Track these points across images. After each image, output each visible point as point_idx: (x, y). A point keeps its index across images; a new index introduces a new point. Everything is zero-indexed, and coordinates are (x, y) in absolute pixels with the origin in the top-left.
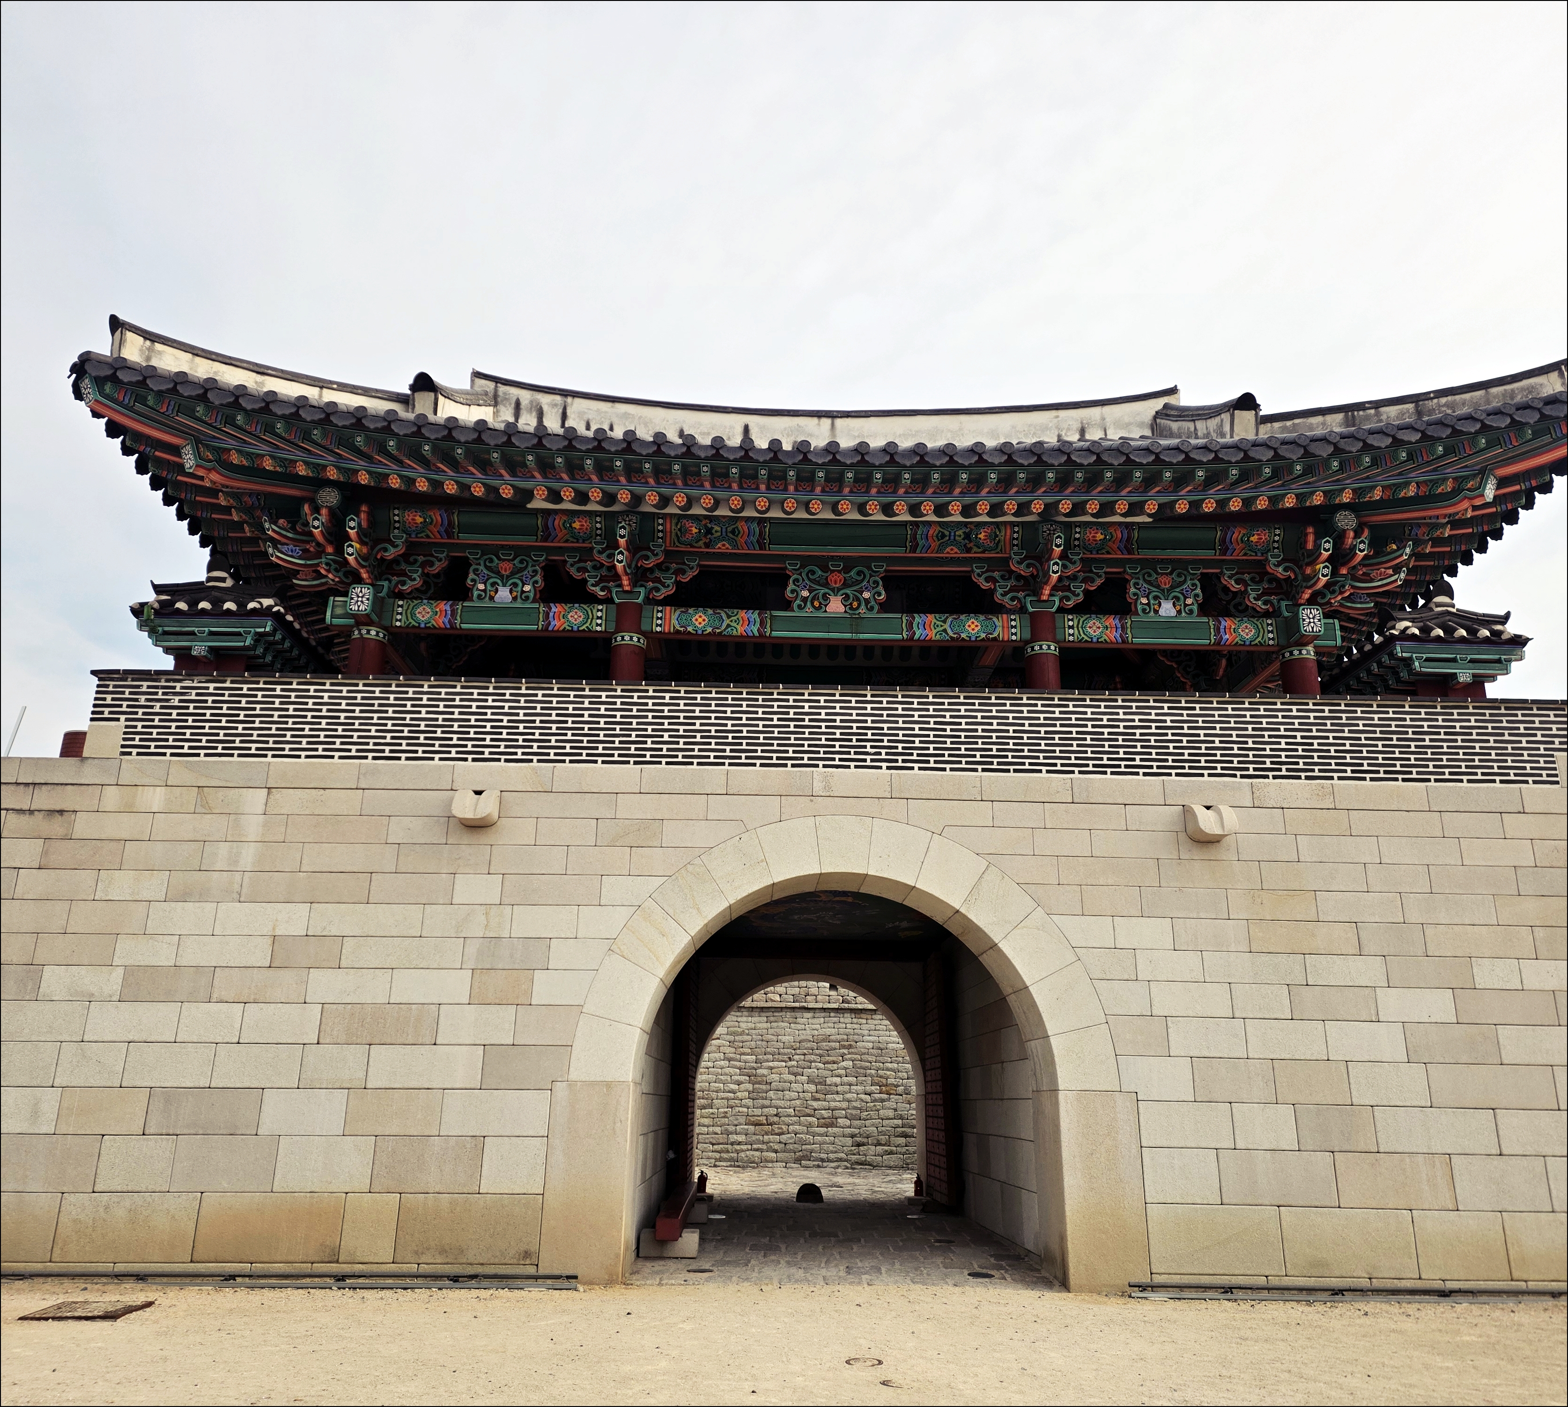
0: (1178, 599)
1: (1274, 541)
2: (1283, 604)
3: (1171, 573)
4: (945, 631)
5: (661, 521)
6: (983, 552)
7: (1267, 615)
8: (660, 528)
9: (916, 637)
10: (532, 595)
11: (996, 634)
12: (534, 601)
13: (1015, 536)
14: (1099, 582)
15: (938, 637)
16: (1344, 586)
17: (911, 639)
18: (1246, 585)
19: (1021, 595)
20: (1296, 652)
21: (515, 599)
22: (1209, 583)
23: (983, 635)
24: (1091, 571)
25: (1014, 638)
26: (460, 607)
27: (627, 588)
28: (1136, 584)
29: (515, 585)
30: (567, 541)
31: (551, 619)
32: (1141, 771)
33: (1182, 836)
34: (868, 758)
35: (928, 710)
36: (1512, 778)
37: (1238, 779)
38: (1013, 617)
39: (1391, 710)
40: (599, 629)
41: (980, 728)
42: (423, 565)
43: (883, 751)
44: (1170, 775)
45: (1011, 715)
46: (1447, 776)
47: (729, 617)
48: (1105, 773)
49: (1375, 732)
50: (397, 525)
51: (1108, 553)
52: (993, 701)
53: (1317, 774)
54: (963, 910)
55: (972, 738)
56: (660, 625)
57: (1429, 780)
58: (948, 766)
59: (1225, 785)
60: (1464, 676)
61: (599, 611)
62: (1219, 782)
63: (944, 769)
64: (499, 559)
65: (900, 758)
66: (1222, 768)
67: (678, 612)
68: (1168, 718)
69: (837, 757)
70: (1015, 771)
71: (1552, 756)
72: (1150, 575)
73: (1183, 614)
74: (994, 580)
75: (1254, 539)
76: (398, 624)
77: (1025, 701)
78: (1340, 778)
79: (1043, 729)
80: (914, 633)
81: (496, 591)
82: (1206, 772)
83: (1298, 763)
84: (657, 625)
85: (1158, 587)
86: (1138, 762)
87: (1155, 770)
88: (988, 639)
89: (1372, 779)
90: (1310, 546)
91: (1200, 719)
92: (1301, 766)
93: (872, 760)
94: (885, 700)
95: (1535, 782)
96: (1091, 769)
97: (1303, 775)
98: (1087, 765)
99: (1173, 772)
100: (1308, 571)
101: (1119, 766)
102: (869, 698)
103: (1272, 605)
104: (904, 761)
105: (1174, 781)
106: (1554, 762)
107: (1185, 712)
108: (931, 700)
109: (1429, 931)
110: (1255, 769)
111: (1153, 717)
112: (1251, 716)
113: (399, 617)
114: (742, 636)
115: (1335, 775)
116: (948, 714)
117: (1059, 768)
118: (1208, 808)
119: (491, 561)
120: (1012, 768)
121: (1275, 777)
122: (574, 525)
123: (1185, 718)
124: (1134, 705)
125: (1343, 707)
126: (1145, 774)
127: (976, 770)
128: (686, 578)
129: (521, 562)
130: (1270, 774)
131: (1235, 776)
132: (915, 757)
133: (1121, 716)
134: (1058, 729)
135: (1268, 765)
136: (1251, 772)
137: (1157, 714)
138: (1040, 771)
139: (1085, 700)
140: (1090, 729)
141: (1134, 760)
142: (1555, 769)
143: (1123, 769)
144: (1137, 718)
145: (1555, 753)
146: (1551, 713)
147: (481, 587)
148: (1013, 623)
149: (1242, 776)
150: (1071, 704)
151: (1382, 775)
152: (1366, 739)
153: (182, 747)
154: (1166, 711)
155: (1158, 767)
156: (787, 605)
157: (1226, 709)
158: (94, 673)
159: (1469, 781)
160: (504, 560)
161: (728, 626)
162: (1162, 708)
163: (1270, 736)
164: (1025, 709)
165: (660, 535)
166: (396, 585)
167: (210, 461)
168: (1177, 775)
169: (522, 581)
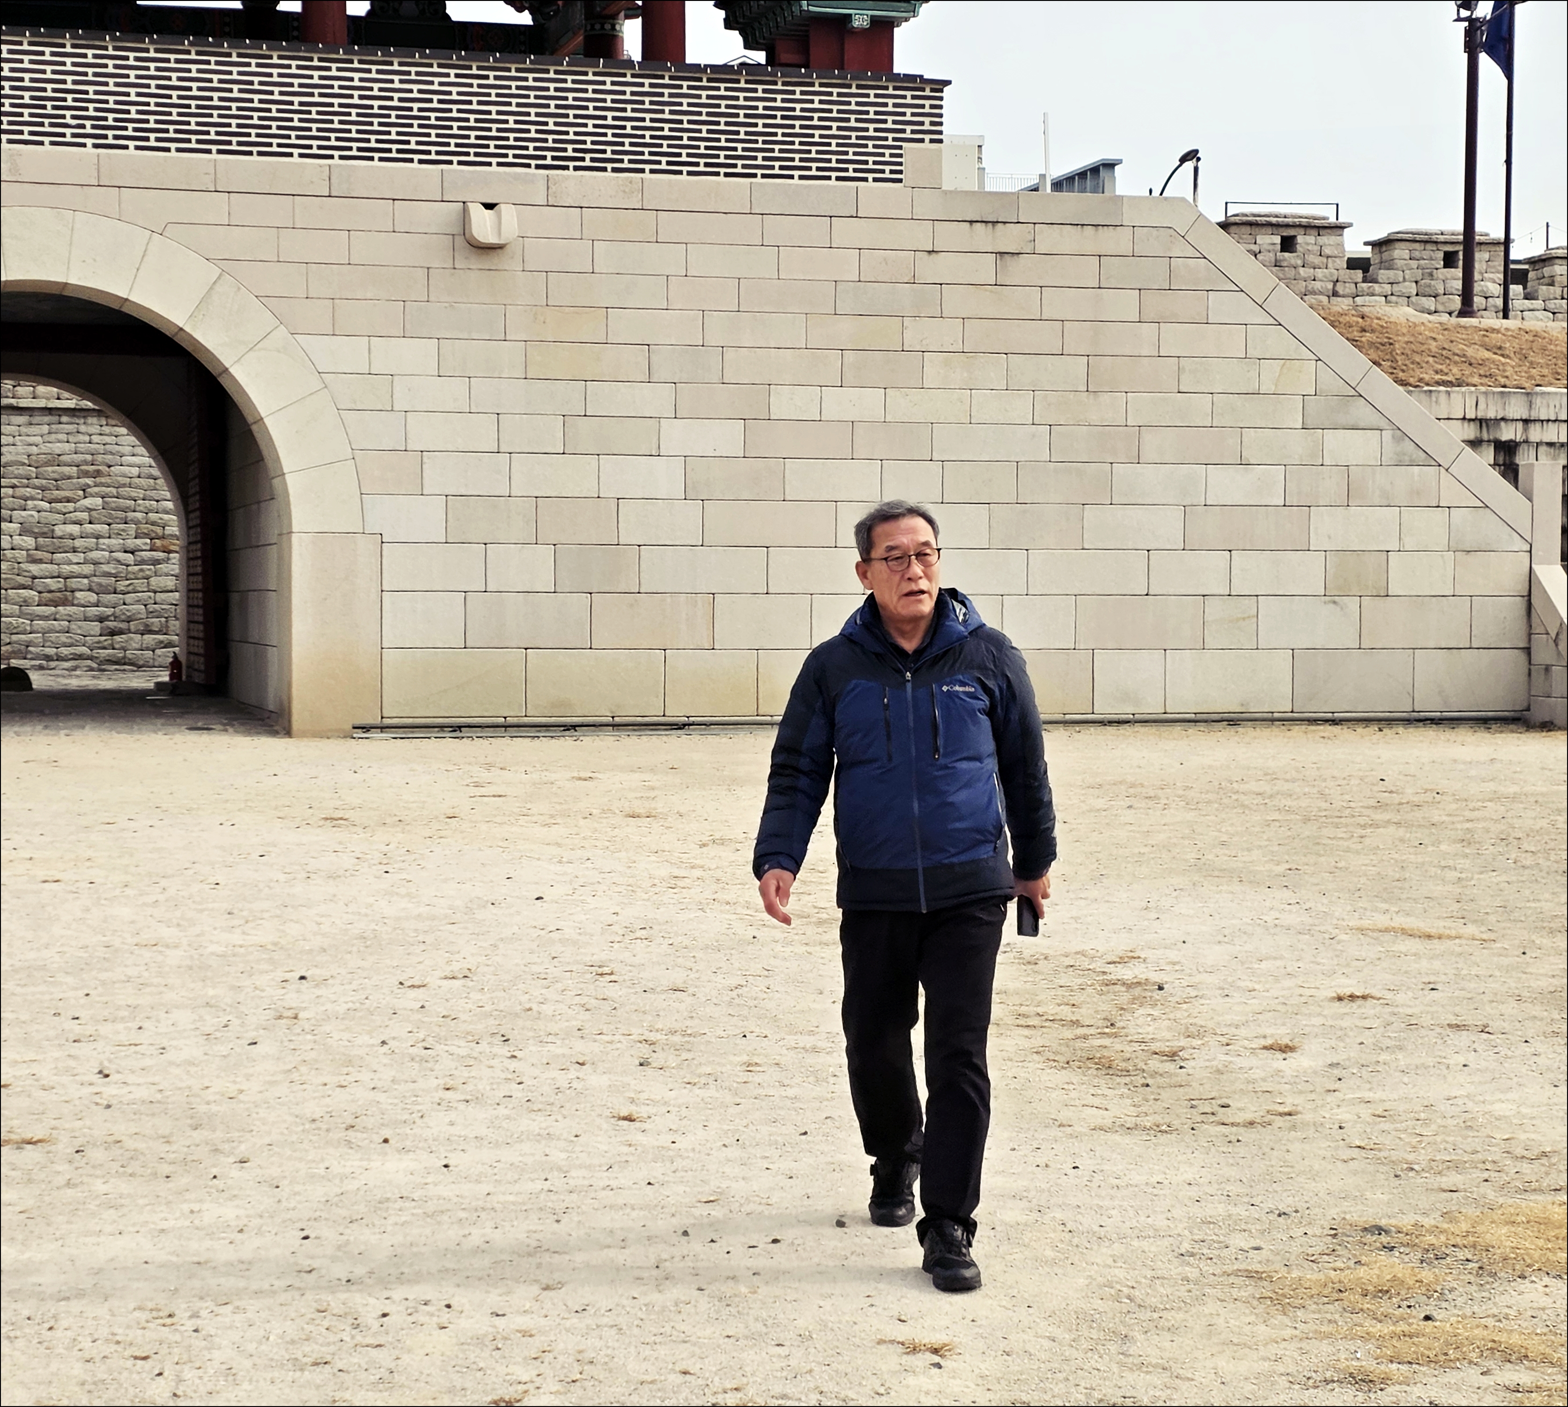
32: (416, 157)
33: (459, 240)
34: (68, 131)
35: (148, 69)
36: (851, 174)
37: (532, 170)
39: (722, 86)
41: (216, 95)
43: (88, 123)
44: (450, 162)
45: (256, 79)
46: (777, 171)
48: (371, 159)
49: (700, 114)
52: (235, 59)
53: (626, 165)
54: (187, 329)
55: (205, 110)
57: (754, 176)
58: (173, 146)
59: (517, 177)
60: (861, 19)
62: (509, 174)
63: (168, 150)
65: (110, 133)
66: (515, 156)
68: (454, 90)
69: (26, 129)
70: (260, 154)
71: (900, 148)
77: (275, 61)
78: (652, 171)
79: (296, 100)
82: (494, 160)
83: (604, 152)
86: (413, 146)
87: (433, 157)
89: (689, 173)
91: (493, 92)
92: (609, 155)
93: (74, 135)
94: (90, 52)
95: (875, 180)
96: (354, 153)
97: (609, 166)
98: (350, 149)
99: (455, 159)
101: (389, 151)
102: (69, 49)
104: (116, 137)
105: (455, 171)
106: (901, 156)
107: (475, 82)
108: (152, 54)
109: (730, 354)
110: (554, 158)
111: (436, 87)
112: (556, 90)
115: (648, 167)
116: (174, 75)
117: (315, 151)
118: (489, 206)
120: (255, 149)
121: (576, 168)
123: (475, 89)
124: (413, 70)
125: (667, 81)
126: (421, 162)
127: (209, 151)
130: (571, 164)
131: (528, 166)
132: (130, 133)
133: (397, 85)
134: (317, 99)
135: (570, 153)
136: (549, 162)
137: (441, 84)
138: (291, 155)
139: (352, 62)
140: (356, 101)
141: (408, 142)
142: (901, 164)
143: (394, 155)
144: (415, 87)
145: (904, 144)
146: (909, 94)
149: (538, 167)
150: (334, 66)
151: (701, 168)
152: (689, 122)
154: (453, 79)
155: (438, 153)
157: (526, 79)
159: (801, 177)
162: (448, 75)
163: (576, 116)
164: (275, 71)
168: (460, 163)
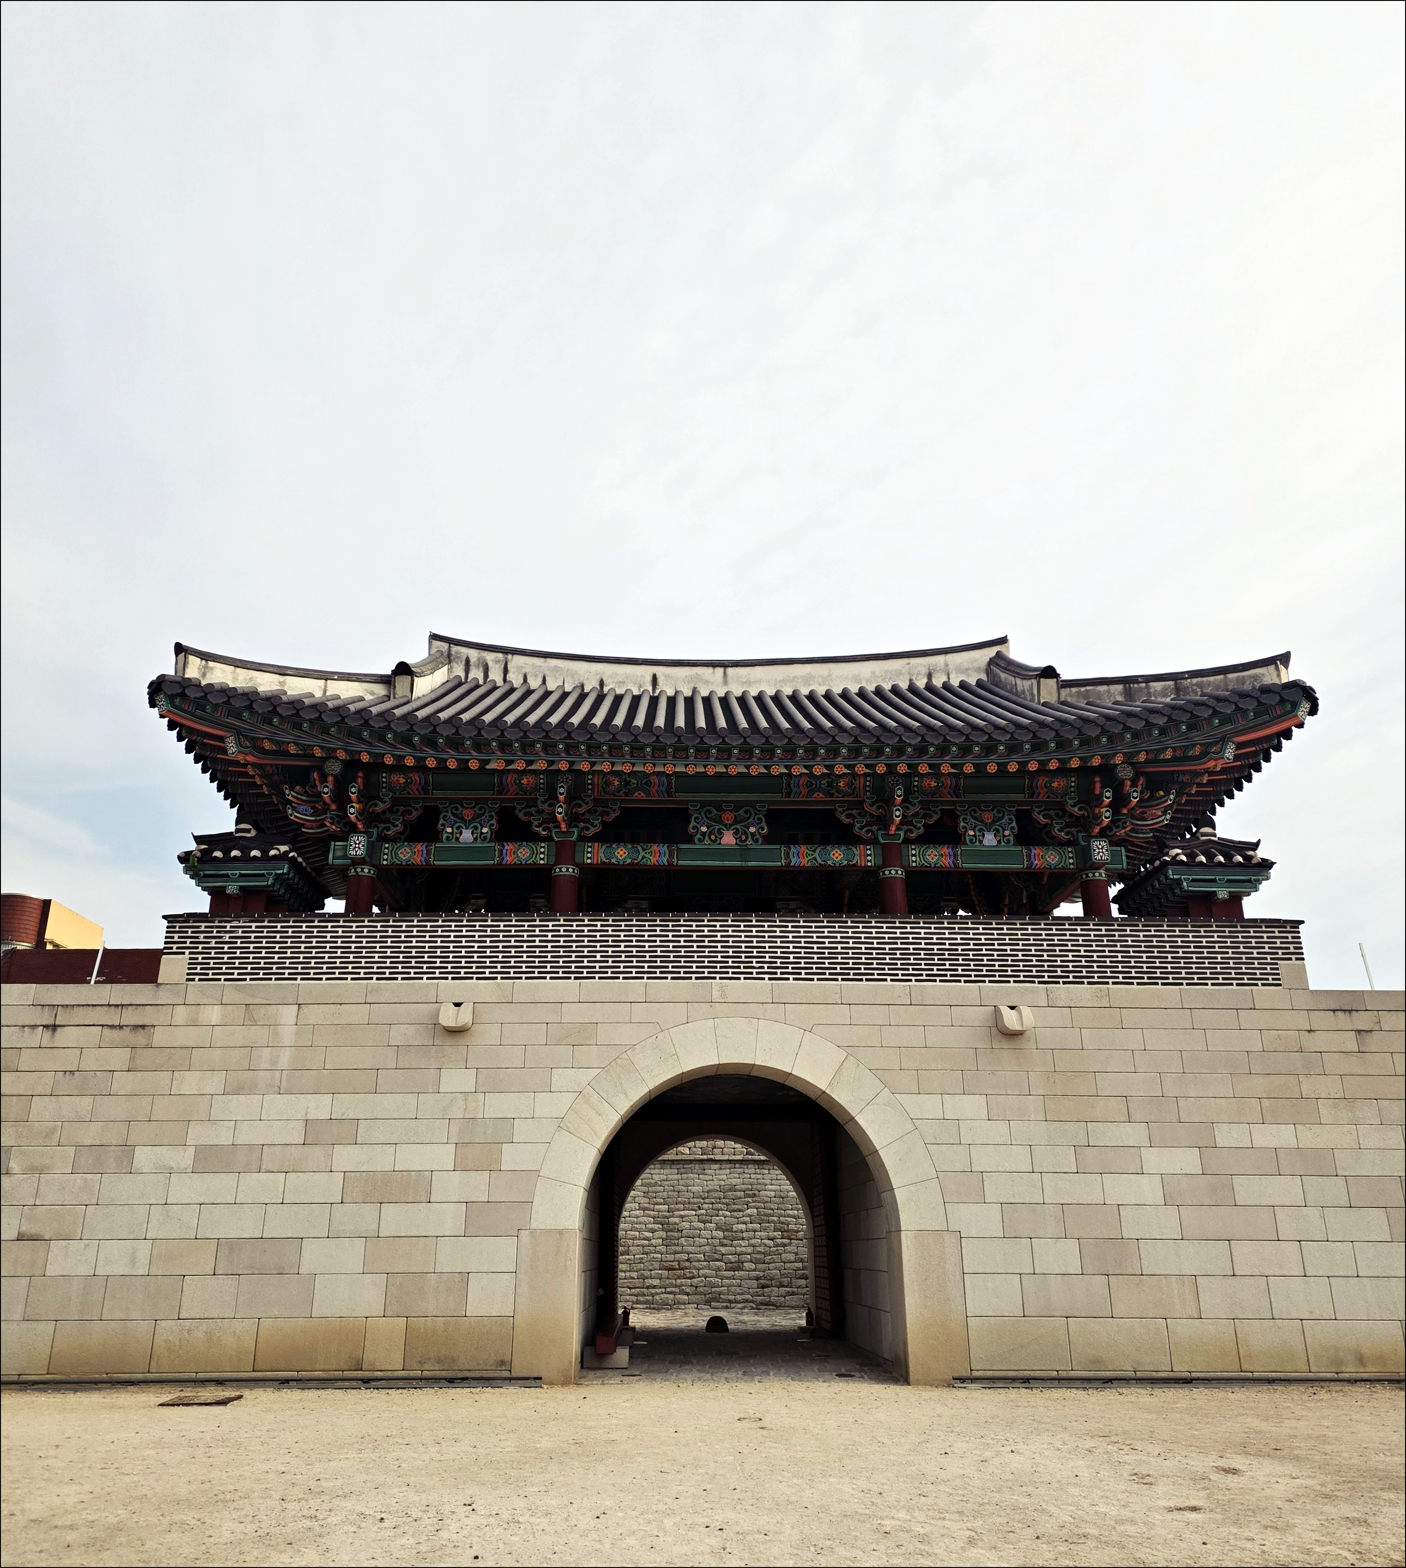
0: (998, 831)
1: (1071, 787)
2: (1081, 835)
3: (992, 810)
4: (815, 859)
5: (590, 777)
6: (843, 797)
7: (1069, 843)
8: (590, 782)
9: (792, 864)
10: (489, 836)
11: (854, 862)
12: (491, 841)
13: (868, 783)
14: (935, 817)
15: (810, 864)
16: (1125, 823)
17: (789, 865)
18: (1052, 819)
19: (874, 828)
20: (1091, 875)
21: (475, 839)
22: (1023, 817)
23: (845, 863)
24: (929, 809)
25: (869, 864)
26: (433, 847)
27: (564, 830)
28: (965, 819)
29: (476, 828)
30: (517, 794)
31: (504, 855)
32: (963, 979)
33: (994, 1030)
34: (754, 971)
35: (799, 932)
36: (1246, 981)
37: (1036, 985)
38: (868, 847)
39: (1152, 929)
40: (542, 862)
41: (839, 946)
42: (403, 814)
43: (766, 966)
44: (984, 982)
45: (863, 936)
46: (1196, 981)
47: (644, 850)
48: (935, 981)
49: (1140, 946)
50: (384, 785)
51: (941, 797)
52: (849, 924)
53: (1096, 980)
54: (828, 1092)
55: (833, 955)
56: (590, 858)
57: (1182, 984)
58: (815, 977)
59: (1026, 989)
60: (1223, 894)
61: (543, 847)
62: (1022, 988)
63: (813, 980)
64: (463, 807)
65: (779, 971)
66: (1024, 976)
67: (604, 847)
68: (983, 937)
69: (730, 970)
70: (867, 980)
71: (1276, 964)
72: (976, 812)
73: (1003, 843)
74: (853, 817)
75: (1055, 785)
76: (385, 862)
77: (873, 924)
78: (1114, 983)
79: (887, 947)
80: (791, 861)
81: (461, 833)
82: (1012, 979)
83: (1081, 972)
84: (588, 858)
85: (982, 821)
86: (960, 972)
87: (973, 978)
88: (849, 865)
89: (1138, 984)
90: (1097, 792)
91: (1007, 938)
92: (1084, 974)
93: (757, 973)
94: (766, 924)
95: (1263, 985)
96: (924, 977)
97: (1086, 981)
98: (922, 975)
99: (987, 979)
100: (1097, 811)
101: (946, 975)
102: (754, 923)
103: (1073, 835)
104: (782, 973)
105: (988, 987)
106: (1277, 969)
107: (995, 932)
108: (802, 924)
109: (1181, 1102)
110: (1049, 977)
111: (971, 936)
112: (1046, 935)
113: (385, 857)
114: (655, 865)
115: (1110, 981)
116: (815, 935)
117: (900, 977)
118: (1012, 1008)
119: (457, 809)
120: (864, 977)
121: (1064, 983)
122: (522, 781)
123: (996, 937)
124: (957, 926)
125: (1116, 927)
126: (966, 982)
127: (837, 980)
128: (610, 818)
129: (480, 809)
130: (1061, 980)
131: (1034, 982)
132: (790, 970)
133: (947, 936)
134: (899, 946)
135: (1059, 973)
136: (1046, 979)
137: (974, 934)
138: (886, 980)
139: (919, 923)
140: (923, 946)
141: (957, 970)
142: (1278, 974)
143: (949, 978)
144: (959, 937)
145: (1279, 962)
146: (1276, 930)
147: (449, 830)
148: (869, 852)
149: (1039, 982)
150: (908, 926)
151: (1146, 981)
152: (1134, 952)
153: (233, 974)
154: (981, 931)
155: (976, 976)
156: (689, 839)
157: (1027, 929)
158: (164, 917)
159: (1213, 984)
160: (466, 808)
161: (644, 857)
162: (978, 929)
163: (1060, 951)
164: (874, 930)
165: (590, 787)
166: (382, 831)
167: (248, 747)
168: (990, 982)
169: (481, 824)
